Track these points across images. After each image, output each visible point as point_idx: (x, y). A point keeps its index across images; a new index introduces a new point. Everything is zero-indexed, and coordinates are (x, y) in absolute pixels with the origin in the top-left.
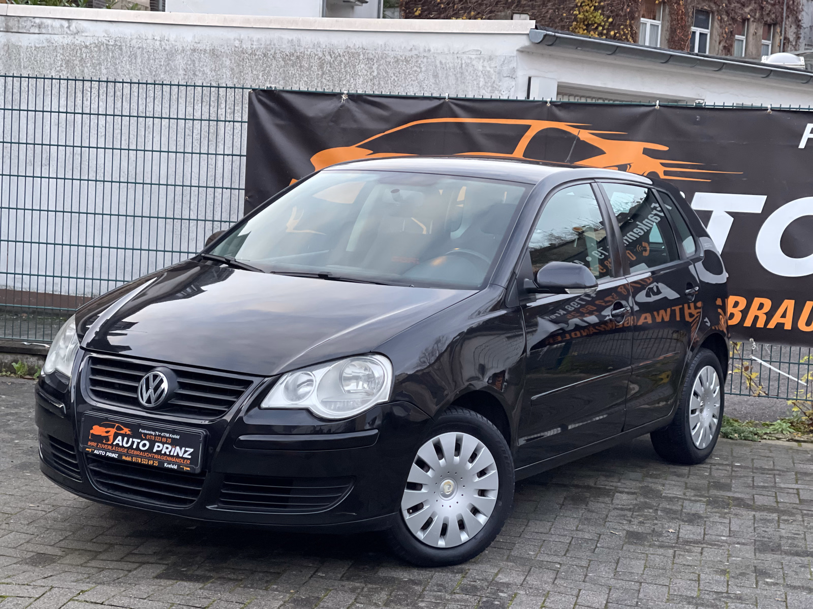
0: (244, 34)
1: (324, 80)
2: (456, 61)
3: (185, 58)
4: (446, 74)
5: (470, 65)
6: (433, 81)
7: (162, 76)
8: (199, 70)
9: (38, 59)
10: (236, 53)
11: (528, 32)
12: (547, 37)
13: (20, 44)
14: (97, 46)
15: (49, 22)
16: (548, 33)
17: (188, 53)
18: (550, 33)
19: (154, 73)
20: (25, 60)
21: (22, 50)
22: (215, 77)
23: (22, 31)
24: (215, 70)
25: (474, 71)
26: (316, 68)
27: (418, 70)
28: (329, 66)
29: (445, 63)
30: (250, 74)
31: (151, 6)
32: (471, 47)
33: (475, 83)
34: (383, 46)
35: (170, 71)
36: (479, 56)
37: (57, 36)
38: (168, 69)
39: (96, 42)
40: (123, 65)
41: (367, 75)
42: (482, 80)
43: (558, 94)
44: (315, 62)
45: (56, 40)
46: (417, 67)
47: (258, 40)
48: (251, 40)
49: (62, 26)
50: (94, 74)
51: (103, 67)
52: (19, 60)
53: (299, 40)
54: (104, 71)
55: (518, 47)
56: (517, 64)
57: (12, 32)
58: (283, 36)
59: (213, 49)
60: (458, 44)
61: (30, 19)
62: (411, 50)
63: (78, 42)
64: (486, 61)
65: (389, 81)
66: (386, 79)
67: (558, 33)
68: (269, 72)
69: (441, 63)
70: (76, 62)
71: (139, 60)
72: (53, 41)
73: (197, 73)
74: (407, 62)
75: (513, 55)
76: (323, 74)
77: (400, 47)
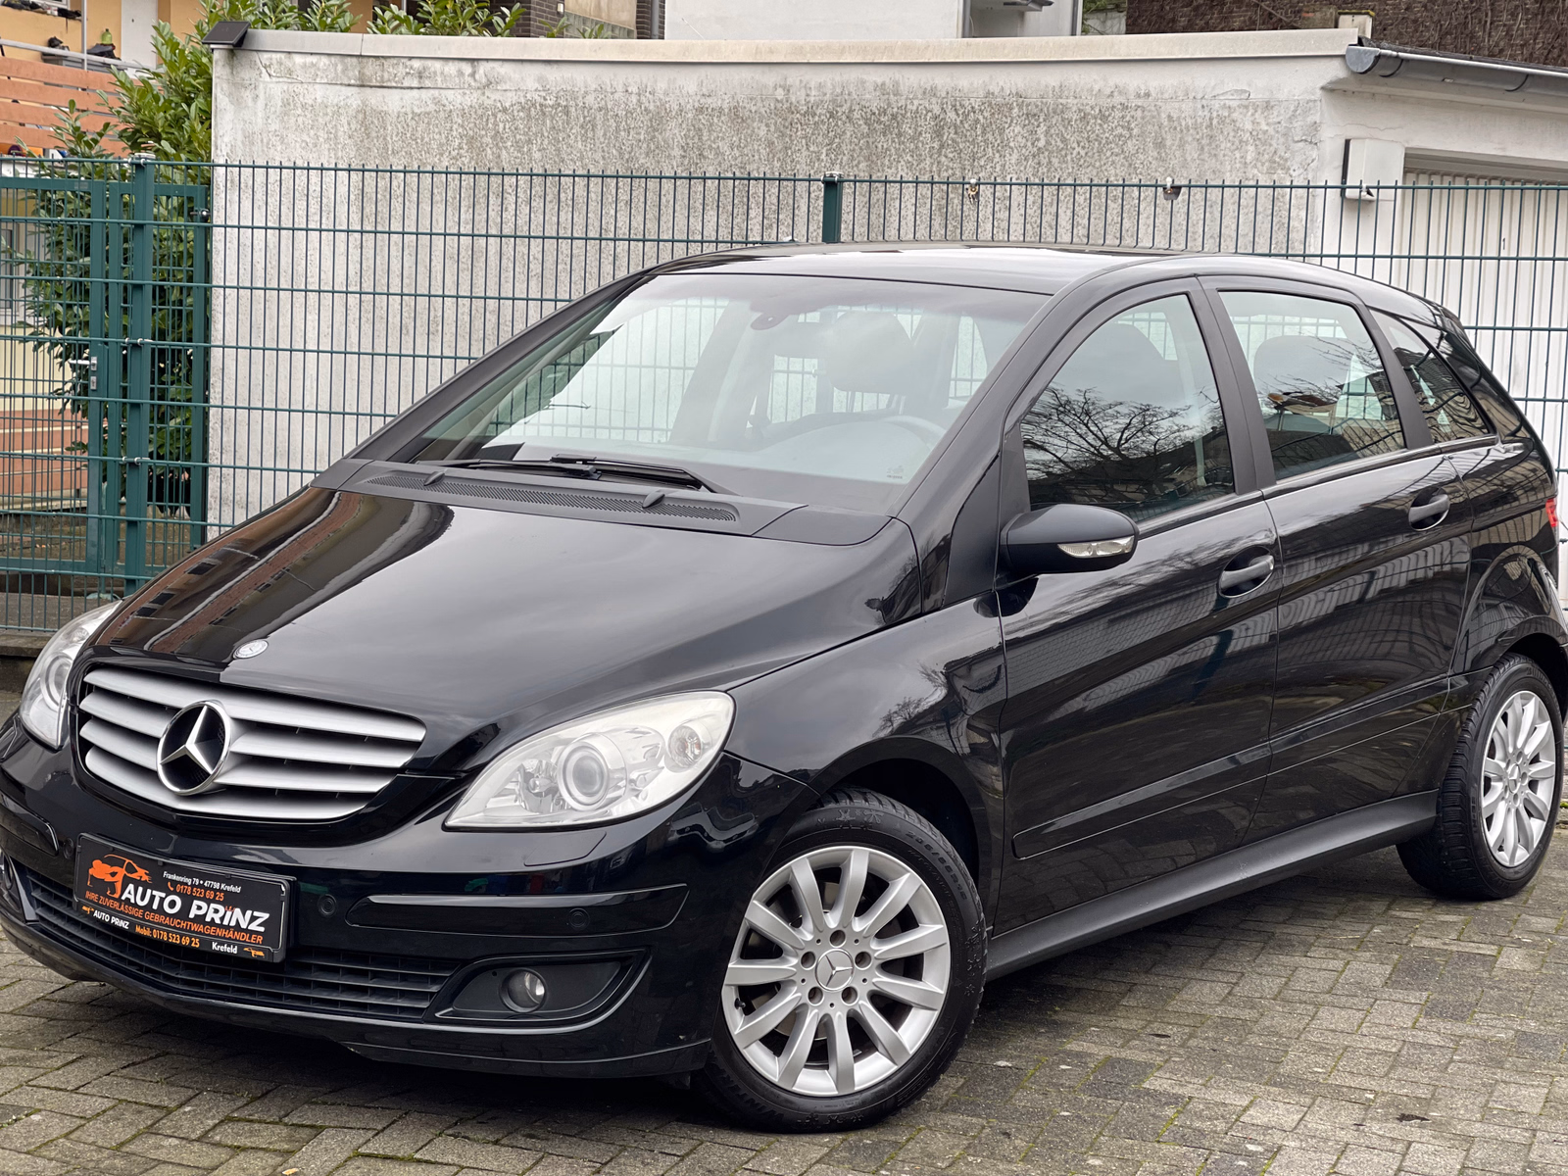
0: (794, 76)
1: (943, 159)
2: (1200, 113)
3: (684, 126)
4: (1180, 139)
5: (1228, 121)
6: (1155, 154)
7: (642, 161)
8: (710, 146)
9: (418, 135)
10: (777, 112)
11: (1343, 52)
12: (1381, 61)
13: (385, 108)
14: (523, 108)
15: (438, 65)
16: (1383, 51)
17: (690, 115)
18: (1389, 52)
19: (627, 156)
20: (394, 138)
21: (389, 120)
22: (739, 159)
23: (389, 84)
24: (739, 146)
25: (1236, 131)
26: (928, 135)
27: (1125, 132)
28: (952, 131)
29: (1179, 118)
30: (805, 153)
31: (637, 28)
32: (1230, 86)
33: (1238, 155)
34: (1057, 90)
35: (657, 151)
36: (1245, 103)
37: (452, 92)
38: (653, 147)
39: (523, 100)
40: (571, 142)
41: (1025, 146)
42: (1251, 148)
43: (1407, 171)
44: (926, 125)
45: (450, 99)
46: (1122, 127)
47: (820, 86)
48: (805, 87)
49: (461, 73)
50: (518, 161)
51: (535, 148)
52: (385, 139)
53: (896, 84)
54: (537, 155)
55: (1323, 83)
56: (1322, 115)
57: (371, 87)
58: (865, 77)
59: (735, 107)
60: (1203, 79)
61: (403, 60)
62: (1111, 95)
63: (491, 102)
64: (1259, 112)
65: (1069, 157)
66: (1063, 153)
67: (1405, 52)
68: (839, 146)
69: (1170, 117)
70: (485, 140)
71: (600, 133)
72: (445, 102)
73: (705, 154)
74: (1104, 118)
75: (1313, 98)
76: (942, 146)
77: (1091, 90)
